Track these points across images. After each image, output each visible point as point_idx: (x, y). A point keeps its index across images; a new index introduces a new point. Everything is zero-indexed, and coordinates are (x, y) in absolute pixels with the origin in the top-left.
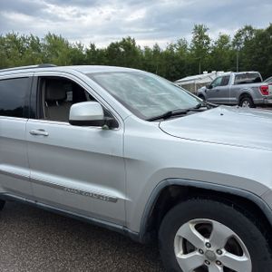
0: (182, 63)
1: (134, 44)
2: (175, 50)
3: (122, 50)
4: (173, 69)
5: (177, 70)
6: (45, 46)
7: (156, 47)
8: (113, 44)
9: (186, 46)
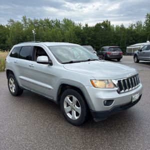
0: (137, 36)
1: (110, 24)
2: (134, 28)
3: (103, 27)
4: (131, 38)
5: (134, 39)
6: (63, 25)
7: (122, 26)
8: (98, 24)
9: (141, 25)
